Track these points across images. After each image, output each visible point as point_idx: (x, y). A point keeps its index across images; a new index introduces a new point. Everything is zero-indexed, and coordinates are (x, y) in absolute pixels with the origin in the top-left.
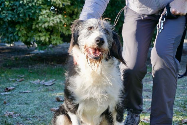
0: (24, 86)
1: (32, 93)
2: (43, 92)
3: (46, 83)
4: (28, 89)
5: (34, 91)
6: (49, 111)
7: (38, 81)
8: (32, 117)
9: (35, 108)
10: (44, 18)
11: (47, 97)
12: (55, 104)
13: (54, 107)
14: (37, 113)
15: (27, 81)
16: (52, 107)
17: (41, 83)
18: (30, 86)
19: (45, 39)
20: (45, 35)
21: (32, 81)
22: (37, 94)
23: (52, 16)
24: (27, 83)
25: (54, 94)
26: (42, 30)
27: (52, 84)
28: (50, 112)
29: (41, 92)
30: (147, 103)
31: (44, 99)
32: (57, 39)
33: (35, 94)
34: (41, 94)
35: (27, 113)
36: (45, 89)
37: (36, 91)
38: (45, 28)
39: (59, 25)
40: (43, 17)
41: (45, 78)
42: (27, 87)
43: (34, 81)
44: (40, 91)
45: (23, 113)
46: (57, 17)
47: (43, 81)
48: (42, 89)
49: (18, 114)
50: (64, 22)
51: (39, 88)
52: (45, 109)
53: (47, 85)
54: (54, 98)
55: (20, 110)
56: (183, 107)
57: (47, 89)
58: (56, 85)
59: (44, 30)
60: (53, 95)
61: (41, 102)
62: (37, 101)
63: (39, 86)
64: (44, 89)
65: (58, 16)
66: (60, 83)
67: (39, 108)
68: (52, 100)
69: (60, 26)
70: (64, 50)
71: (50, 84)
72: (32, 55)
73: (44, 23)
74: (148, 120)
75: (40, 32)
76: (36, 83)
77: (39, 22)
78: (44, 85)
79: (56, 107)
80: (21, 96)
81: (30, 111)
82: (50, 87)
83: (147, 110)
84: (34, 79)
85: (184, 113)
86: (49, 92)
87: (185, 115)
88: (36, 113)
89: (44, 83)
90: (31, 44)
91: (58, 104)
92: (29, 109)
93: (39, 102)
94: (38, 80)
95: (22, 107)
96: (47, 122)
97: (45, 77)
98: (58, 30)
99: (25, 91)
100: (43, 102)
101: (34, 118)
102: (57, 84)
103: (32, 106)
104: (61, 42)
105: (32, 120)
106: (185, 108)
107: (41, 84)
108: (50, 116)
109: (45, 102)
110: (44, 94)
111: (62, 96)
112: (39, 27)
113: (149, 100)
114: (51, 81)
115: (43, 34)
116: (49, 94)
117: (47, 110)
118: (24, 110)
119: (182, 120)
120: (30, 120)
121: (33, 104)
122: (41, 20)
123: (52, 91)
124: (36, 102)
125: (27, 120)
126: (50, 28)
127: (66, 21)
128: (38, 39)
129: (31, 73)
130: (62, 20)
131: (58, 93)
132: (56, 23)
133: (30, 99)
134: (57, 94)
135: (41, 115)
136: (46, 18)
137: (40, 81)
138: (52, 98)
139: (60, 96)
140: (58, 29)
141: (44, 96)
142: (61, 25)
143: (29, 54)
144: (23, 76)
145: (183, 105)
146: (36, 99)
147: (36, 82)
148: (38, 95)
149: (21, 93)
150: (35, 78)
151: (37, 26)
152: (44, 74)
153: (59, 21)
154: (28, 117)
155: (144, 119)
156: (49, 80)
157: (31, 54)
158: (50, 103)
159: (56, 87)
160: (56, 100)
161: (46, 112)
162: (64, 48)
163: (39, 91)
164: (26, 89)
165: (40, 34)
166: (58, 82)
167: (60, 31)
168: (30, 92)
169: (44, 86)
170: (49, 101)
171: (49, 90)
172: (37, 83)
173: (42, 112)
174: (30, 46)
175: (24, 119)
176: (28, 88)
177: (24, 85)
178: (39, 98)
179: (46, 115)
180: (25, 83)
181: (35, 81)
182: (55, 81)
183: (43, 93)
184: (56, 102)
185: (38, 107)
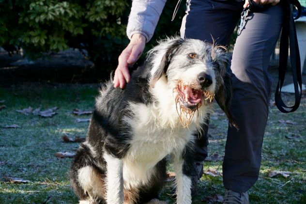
0: (7, 118)
1: (21, 128)
2: (39, 126)
3: (43, 113)
4: (15, 122)
5: (24, 125)
6: (53, 157)
7: (30, 109)
8: (27, 167)
9: (29, 151)
10: (38, 6)
11: (48, 135)
12: (61, 146)
13: (61, 150)
14: (34, 161)
15: (11, 110)
16: (58, 151)
17: (34, 112)
18: (16, 117)
19: (40, 41)
20: (39, 35)
21: (18, 109)
22: (30, 130)
23: (51, 4)
24: (10, 112)
25: (58, 130)
26: (34, 27)
27: (53, 115)
28: (55, 158)
29: (37, 128)
30: (210, 146)
31: (43, 137)
32: (59, 42)
33: (27, 130)
34: (37, 130)
35: (17, 161)
36: (42, 123)
37: (28, 125)
38: (40, 23)
39: (64, 19)
40: (36, 5)
41: (41, 105)
42: (12, 119)
43: (22, 109)
44: (35, 125)
45: (10, 161)
46: (60, 6)
47: (37, 110)
48: (38, 123)
49: (3, 162)
50: (71, 14)
51: (32, 120)
52: (45, 153)
53: (45, 115)
54: (59, 137)
55: (5, 155)
56: (267, 153)
57: (45, 121)
58: (60, 117)
59: (38, 27)
60: (56, 131)
61: (37, 144)
62: (31, 141)
63: (31, 118)
64: (40, 123)
65: (61, 4)
66: (66, 114)
67: (36, 152)
68: (56, 139)
69: (65, 21)
70: (66, 61)
71: (50, 115)
72: (15, 67)
73: (39, 14)
74: (215, 172)
75: (32, 29)
76: (25, 113)
77: (30, 14)
78: (40, 116)
79: (64, 151)
80: (3, 133)
81: (21, 156)
82: (50, 119)
83: (212, 157)
84: (21, 106)
85: (270, 162)
86: (50, 127)
87: (273, 165)
88: (32, 160)
89: (38, 112)
90: (16, 50)
91: (67, 147)
92: (20, 153)
93: (34, 142)
94: (30, 107)
95: (7, 151)
96: (53, 174)
97: (40, 103)
98: (61, 26)
99: (9, 125)
100: (42, 142)
101: (30, 168)
102: (60, 115)
103: (23, 149)
104: (66, 46)
105: (26, 171)
106: (271, 154)
107: (35, 115)
108: (56, 165)
109: (45, 143)
110: (42, 130)
111: (70, 133)
112: (30, 20)
113: (213, 141)
114: (50, 110)
115: (37, 33)
116: (50, 130)
117: (50, 156)
118: (11, 156)
119: (269, 172)
120: (23, 171)
121: (25, 146)
122: (33, 9)
123: (55, 125)
124: (29, 144)
125: (18, 171)
126: (47, 23)
127: (75, 12)
128: (28, 41)
129: (16, 96)
130: (68, 11)
131: (65, 130)
132: (58, 16)
133: (19, 138)
134: (62, 131)
135: (41, 163)
136: (42, 6)
137: (33, 110)
138: (56, 137)
139: (68, 134)
140: (62, 24)
141: (41, 133)
142: (67, 20)
143: (9, 66)
144: (3, 101)
145: (267, 149)
146: (30, 139)
147: (26, 111)
148: (33, 132)
149: (4, 128)
150: (24, 105)
151: (27, 20)
152: (38, 99)
153: (63, 11)
154: (19, 167)
155: (209, 171)
156: (47, 108)
157: (13, 66)
158: (52, 145)
159: (61, 119)
160: (63, 140)
161: (48, 159)
162: (66, 57)
163: (32, 125)
164: (10, 122)
165: (31, 33)
166: (62, 111)
167: (64, 29)
168: (19, 128)
169: (39, 118)
170: (51, 141)
171: (49, 123)
172: (27, 113)
173: (42, 158)
174: (13, 53)
175: (14, 169)
176: (13, 121)
177: (6, 116)
178: (34, 136)
179: (50, 164)
180: (8, 113)
181: (24, 110)
182: (58, 110)
183: (39, 128)
184: (63, 143)
185: (34, 151)
